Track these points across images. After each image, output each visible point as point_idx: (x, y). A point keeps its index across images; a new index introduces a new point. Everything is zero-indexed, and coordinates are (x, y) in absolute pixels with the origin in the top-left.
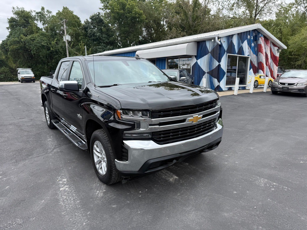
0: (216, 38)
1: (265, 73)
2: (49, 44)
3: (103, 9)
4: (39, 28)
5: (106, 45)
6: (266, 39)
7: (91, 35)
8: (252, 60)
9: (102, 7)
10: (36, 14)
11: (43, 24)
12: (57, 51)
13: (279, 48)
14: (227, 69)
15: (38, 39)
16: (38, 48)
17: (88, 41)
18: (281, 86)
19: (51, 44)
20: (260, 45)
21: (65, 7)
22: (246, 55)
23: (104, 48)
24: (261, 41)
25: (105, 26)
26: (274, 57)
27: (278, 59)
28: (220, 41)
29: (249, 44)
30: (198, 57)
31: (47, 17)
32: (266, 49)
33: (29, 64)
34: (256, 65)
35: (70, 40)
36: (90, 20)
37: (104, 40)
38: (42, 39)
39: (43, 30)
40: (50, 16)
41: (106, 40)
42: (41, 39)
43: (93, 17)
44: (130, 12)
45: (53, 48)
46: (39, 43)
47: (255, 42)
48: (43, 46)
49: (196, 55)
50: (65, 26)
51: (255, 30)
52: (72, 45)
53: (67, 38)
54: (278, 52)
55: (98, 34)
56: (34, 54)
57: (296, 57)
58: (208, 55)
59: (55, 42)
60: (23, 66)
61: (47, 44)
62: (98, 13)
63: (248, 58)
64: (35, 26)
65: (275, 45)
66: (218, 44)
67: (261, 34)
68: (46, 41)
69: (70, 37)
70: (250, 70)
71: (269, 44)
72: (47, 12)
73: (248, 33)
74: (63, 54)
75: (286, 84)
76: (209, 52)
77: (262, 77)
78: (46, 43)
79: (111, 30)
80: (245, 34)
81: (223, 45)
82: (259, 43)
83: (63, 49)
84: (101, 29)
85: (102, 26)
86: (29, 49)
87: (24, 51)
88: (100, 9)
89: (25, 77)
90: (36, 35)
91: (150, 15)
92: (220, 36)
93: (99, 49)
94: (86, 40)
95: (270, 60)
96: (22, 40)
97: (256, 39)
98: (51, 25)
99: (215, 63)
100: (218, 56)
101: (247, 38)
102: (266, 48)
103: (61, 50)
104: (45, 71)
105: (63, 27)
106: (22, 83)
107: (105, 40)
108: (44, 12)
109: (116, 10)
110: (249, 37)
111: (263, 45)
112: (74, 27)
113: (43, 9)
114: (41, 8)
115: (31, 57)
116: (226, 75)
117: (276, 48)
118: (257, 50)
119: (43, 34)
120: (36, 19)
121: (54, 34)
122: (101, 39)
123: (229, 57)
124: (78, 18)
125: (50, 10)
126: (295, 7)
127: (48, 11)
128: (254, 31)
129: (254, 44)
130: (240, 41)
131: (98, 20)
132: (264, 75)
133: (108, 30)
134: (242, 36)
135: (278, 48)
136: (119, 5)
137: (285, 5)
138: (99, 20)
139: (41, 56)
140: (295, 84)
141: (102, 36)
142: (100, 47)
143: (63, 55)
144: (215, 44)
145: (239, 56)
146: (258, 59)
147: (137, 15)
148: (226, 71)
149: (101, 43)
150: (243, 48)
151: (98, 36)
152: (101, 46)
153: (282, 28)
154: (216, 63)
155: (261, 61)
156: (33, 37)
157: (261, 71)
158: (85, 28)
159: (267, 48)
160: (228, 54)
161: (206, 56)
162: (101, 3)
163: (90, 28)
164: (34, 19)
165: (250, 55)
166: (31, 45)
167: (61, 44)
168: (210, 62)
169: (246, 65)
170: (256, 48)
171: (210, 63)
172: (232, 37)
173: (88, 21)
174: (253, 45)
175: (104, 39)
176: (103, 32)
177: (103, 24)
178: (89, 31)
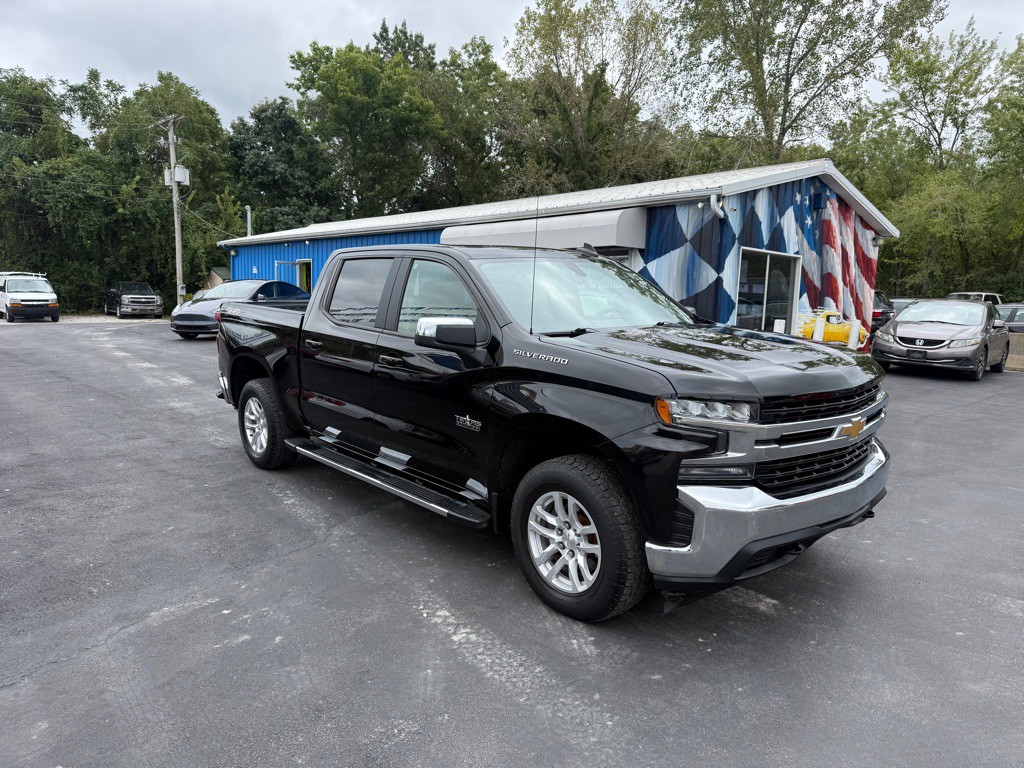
0: (713, 199)
1: (841, 306)
2: (110, 192)
3: (298, 88)
4: (77, 137)
5: (304, 204)
6: (845, 205)
7: (255, 168)
8: (807, 268)
9: (296, 82)
10: (69, 91)
11: (93, 127)
12: (140, 217)
13: (879, 232)
14: (740, 294)
15: (74, 174)
16: (73, 207)
17: (244, 187)
18: (904, 348)
19: (117, 193)
20: (828, 223)
21: (165, 72)
22: (791, 253)
23: (298, 212)
24: (831, 212)
25: (302, 143)
26: (863, 260)
27: (875, 267)
28: (722, 208)
29: (800, 220)
30: (647, 254)
31: (107, 103)
32: (843, 235)
33: (36, 259)
34: (817, 283)
35: (187, 183)
36: (251, 122)
37: (297, 188)
38: (89, 177)
39: (92, 147)
40: (116, 100)
41: (307, 188)
42: (84, 176)
43: (263, 110)
44: (391, 101)
45: (124, 207)
46: (77, 188)
47: (814, 214)
48: (92, 198)
49: (643, 247)
50: (171, 135)
51: (816, 177)
52: (190, 199)
53: (177, 175)
54: (874, 246)
55: (281, 167)
56: (58, 225)
57: (906, 261)
58: (683, 248)
59: (134, 186)
60: (13, 263)
61: (107, 194)
62: (281, 98)
63: (796, 259)
64: (64, 130)
65: (866, 224)
66: (716, 215)
67: (831, 190)
68: (101, 184)
69: (187, 172)
70: (801, 296)
71: (852, 220)
72: (108, 86)
73: (796, 187)
74: (158, 227)
75: (918, 342)
76: (686, 241)
77: (833, 320)
78: (102, 188)
79: (321, 154)
80: (789, 188)
81: (730, 219)
82: (826, 218)
83: (158, 211)
84: (289, 152)
85: (292, 142)
86: (40, 208)
87: (21, 212)
88: (290, 86)
89: (22, 301)
90: (64, 162)
91: (453, 115)
92: (724, 192)
93: (283, 215)
94: (239, 185)
95: (854, 269)
96: (17, 176)
97: (817, 205)
98: (122, 132)
99: (704, 274)
100: (715, 251)
101: (793, 202)
102: (844, 233)
103: (151, 214)
104: (91, 283)
105: (166, 139)
106: (13, 321)
107: (302, 187)
108: (97, 88)
109: (343, 91)
110: (798, 198)
111: (835, 223)
112: (198, 140)
113: (94, 76)
114: (87, 73)
115: (45, 233)
116: (735, 312)
117: (870, 234)
118: (820, 238)
119: (90, 160)
120: (68, 108)
121: (128, 161)
122: (287, 183)
123: (746, 256)
124: (212, 112)
125: (117, 81)
126: (901, 114)
127: (110, 84)
128: (813, 180)
129: (812, 219)
130: (776, 210)
131: (278, 122)
132: (838, 314)
133: (314, 155)
134: (780, 194)
135: (876, 233)
136: (353, 78)
137: (870, 106)
138: (285, 122)
139: (81, 233)
140: (943, 341)
141: (292, 175)
142: (287, 209)
143: (160, 233)
144: (708, 217)
145: (771, 255)
146: (822, 263)
147: (415, 115)
148: (735, 298)
149: (291, 197)
150: (782, 231)
151: (280, 173)
152: (290, 207)
153: (866, 173)
154: (709, 275)
155: (830, 271)
156: (55, 169)
157: (829, 301)
158: (236, 148)
159: (847, 232)
160: (742, 247)
161: (677, 251)
162: (293, 68)
163: (252, 148)
164: (60, 106)
165: (801, 251)
166: (48, 193)
167: (152, 195)
168: (688, 270)
169: (790, 284)
170: (817, 232)
171: (690, 274)
172: (754, 198)
173: (245, 125)
174: (809, 221)
175: (300, 184)
176: (296, 163)
177: (297, 135)
178: (250, 156)
